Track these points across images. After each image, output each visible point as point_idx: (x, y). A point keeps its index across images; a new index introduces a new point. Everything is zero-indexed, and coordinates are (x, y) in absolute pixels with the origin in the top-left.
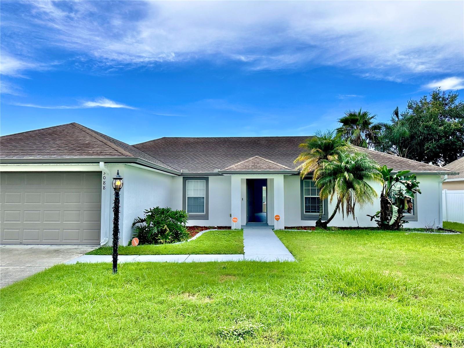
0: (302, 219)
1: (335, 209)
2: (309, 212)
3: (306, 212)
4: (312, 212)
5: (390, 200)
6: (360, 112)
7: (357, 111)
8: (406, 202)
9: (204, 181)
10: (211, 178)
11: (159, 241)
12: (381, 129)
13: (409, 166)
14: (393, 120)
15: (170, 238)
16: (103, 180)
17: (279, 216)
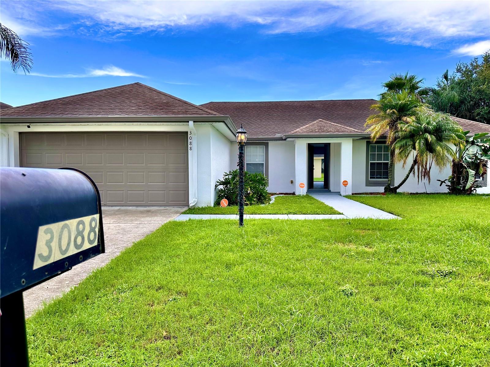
0: (367, 185)
2: (375, 178)
3: (371, 178)
4: (377, 178)
5: (465, 164)
6: (407, 76)
7: (403, 75)
8: (481, 166)
9: (264, 147)
10: (271, 143)
11: (246, 203)
12: (428, 94)
14: (439, 85)
16: (189, 141)
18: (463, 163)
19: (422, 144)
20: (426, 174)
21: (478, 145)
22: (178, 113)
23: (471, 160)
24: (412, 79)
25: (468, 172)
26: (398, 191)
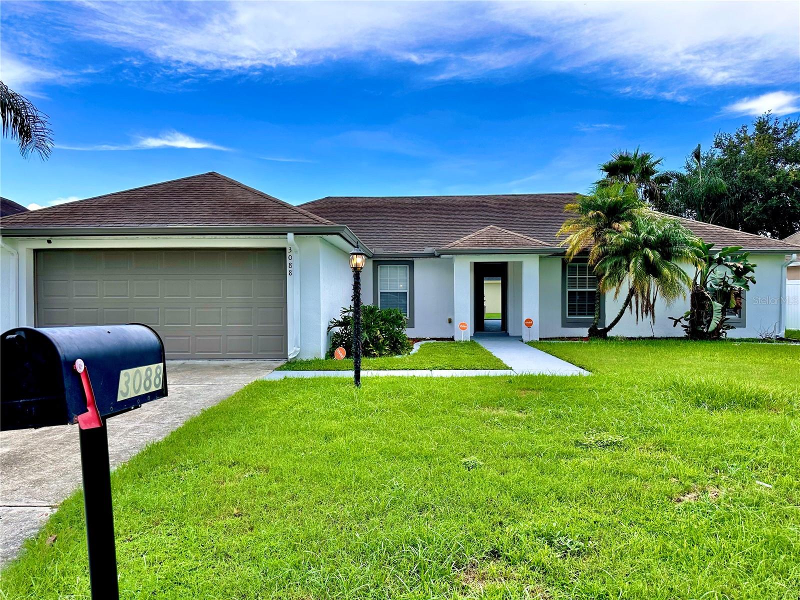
0: (563, 326)
1: (621, 308)
2: (575, 314)
3: (569, 314)
4: (579, 315)
5: (708, 293)
6: (637, 153)
7: (632, 152)
8: (733, 296)
9: (407, 267)
10: (417, 263)
11: (373, 353)
12: (670, 183)
13: (735, 240)
14: (689, 167)
15: (386, 348)
16: (288, 261)
17: (530, 320)
18: (705, 293)
19: (638, 264)
20: (649, 308)
21: (726, 265)
22: (272, 221)
23: (718, 287)
24: (645, 158)
25: (712, 305)
26: (609, 334)
